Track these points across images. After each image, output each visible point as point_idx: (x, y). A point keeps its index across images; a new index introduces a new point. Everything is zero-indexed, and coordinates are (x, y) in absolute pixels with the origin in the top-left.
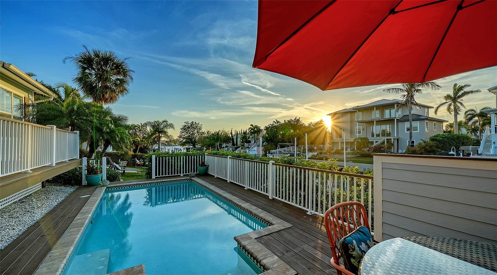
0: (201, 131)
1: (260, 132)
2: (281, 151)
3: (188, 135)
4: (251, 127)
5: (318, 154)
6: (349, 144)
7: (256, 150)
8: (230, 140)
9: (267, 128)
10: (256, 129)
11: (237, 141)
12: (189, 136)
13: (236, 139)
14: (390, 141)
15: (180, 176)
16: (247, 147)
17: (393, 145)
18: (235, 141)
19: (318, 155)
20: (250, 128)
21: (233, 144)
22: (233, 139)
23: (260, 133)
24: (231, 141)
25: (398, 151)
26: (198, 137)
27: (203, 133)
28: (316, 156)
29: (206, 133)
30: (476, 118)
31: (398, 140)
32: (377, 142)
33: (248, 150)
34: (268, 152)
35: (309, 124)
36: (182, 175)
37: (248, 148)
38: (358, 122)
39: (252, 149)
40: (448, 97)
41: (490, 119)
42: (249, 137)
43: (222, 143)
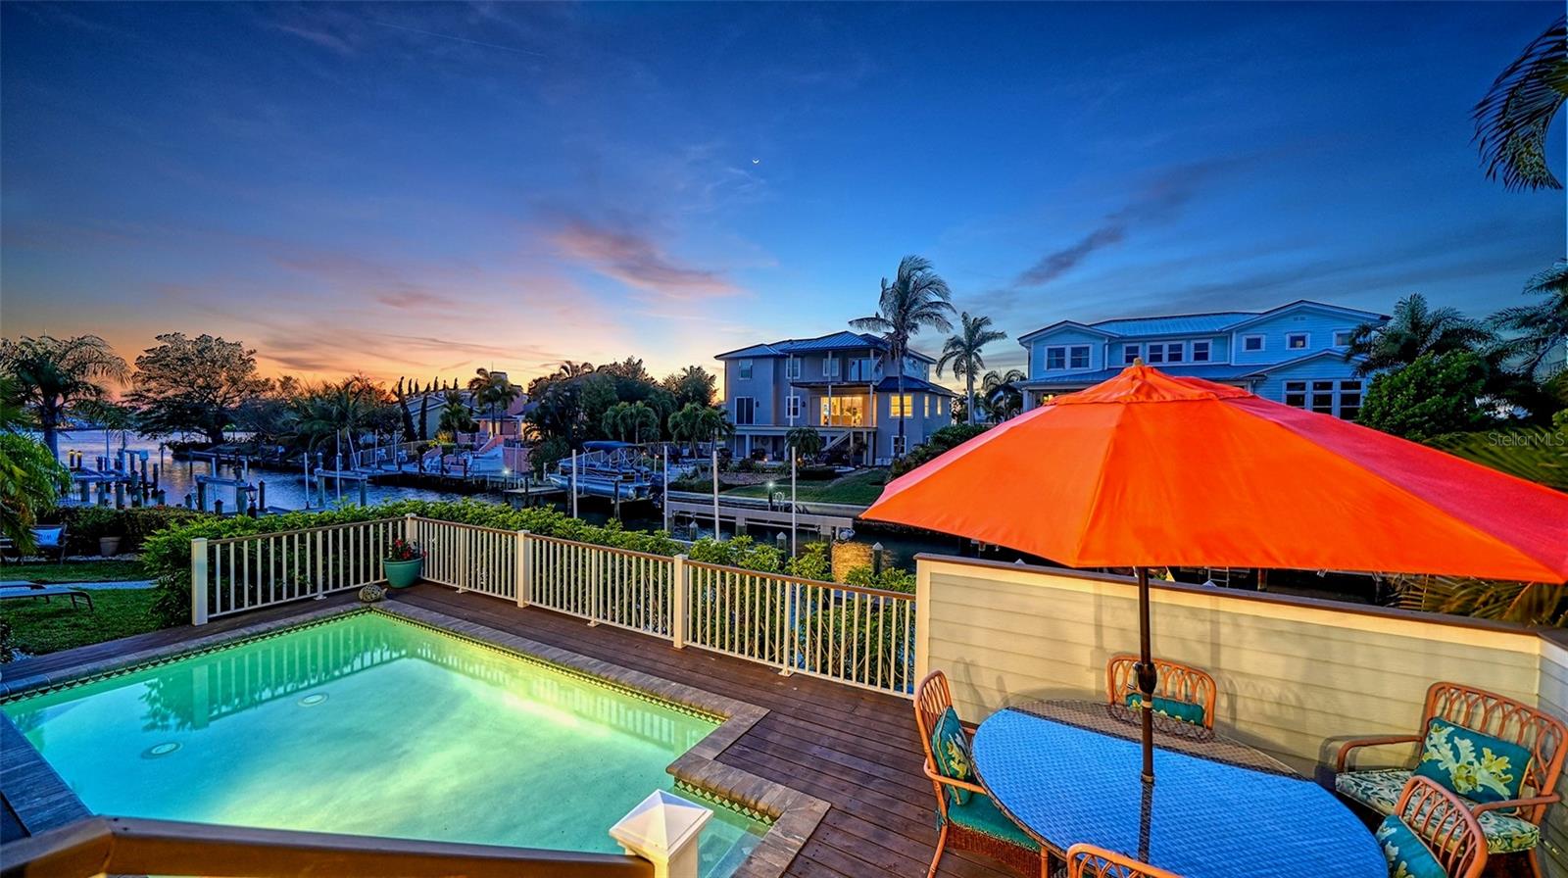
0: (249, 377)
1: (515, 397)
2: (594, 466)
3: (182, 390)
4: (478, 376)
5: (696, 471)
6: (771, 442)
7: (501, 455)
8: (398, 421)
9: (539, 387)
10: (498, 388)
11: (423, 422)
12: (188, 395)
13: (419, 417)
14: (860, 436)
15: (311, 599)
16: (467, 447)
17: (865, 447)
18: (416, 421)
19: (696, 474)
20: (477, 380)
21: (410, 435)
22: (407, 418)
23: (512, 400)
24: (401, 424)
25: (874, 462)
26: (237, 399)
27: (266, 385)
28: (691, 478)
29: (278, 384)
30: (1001, 393)
31: (875, 434)
32: (833, 439)
33: (471, 457)
34: (545, 464)
35: (667, 381)
36: (320, 597)
37: (472, 448)
38: (793, 384)
39: (486, 451)
40: (955, 342)
41: (1021, 397)
42: (471, 411)
43: (363, 430)
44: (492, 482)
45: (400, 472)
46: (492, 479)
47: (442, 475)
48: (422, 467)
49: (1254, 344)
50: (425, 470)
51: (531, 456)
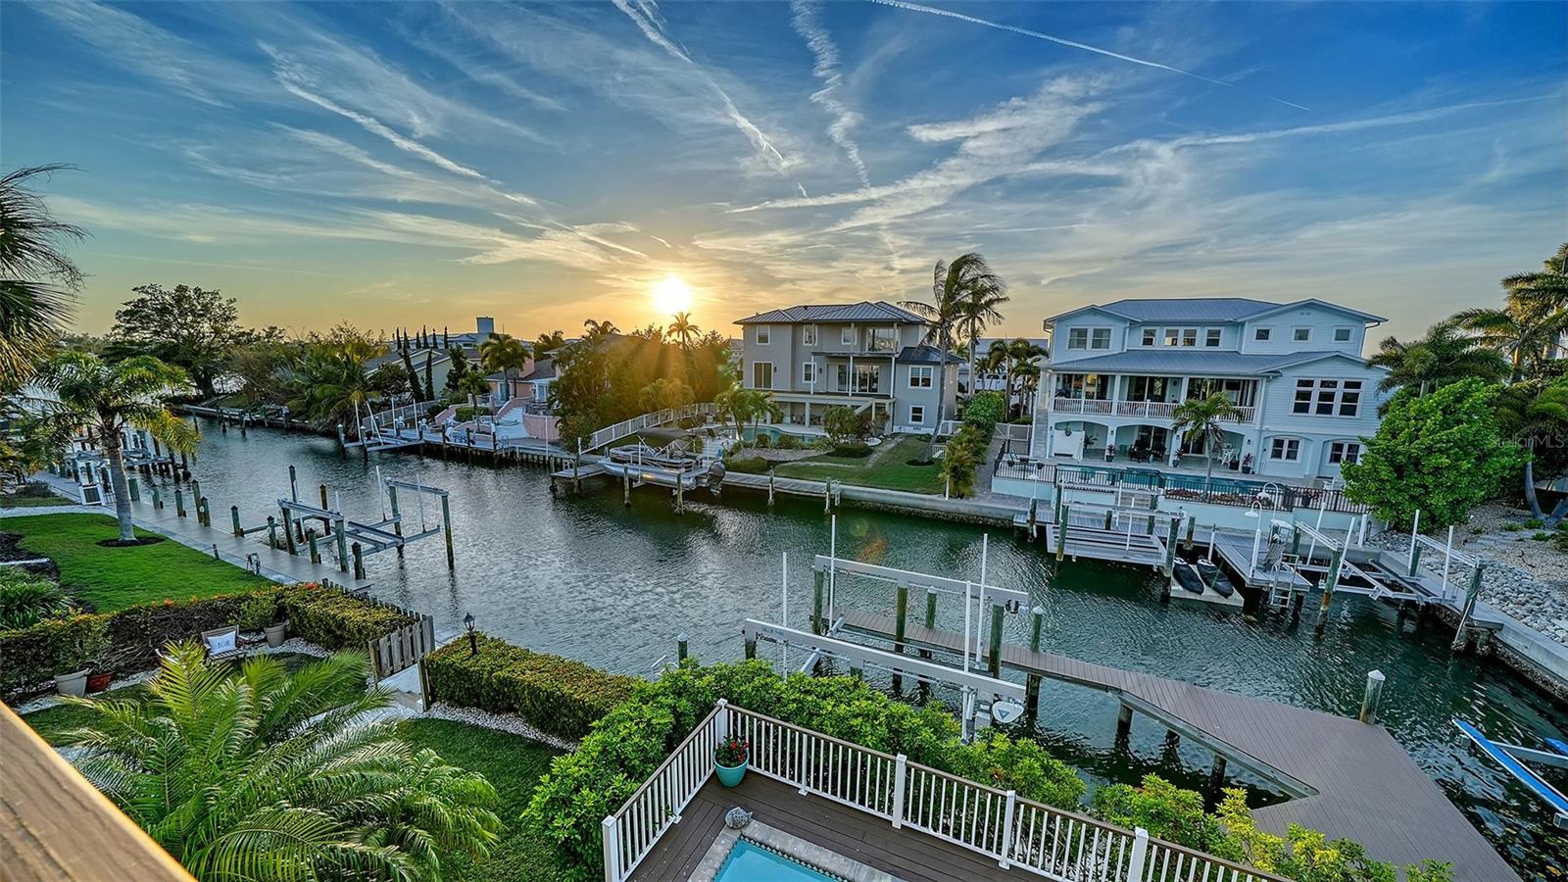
1: (526, 359)
7: (520, 420)
8: (404, 381)
10: (509, 350)
11: (428, 380)
13: (425, 375)
16: (483, 411)
17: (888, 418)
18: (422, 379)
20: (486, 341)
21: (418, 396)
22: (413, 378)
23: (524, 361)
24: (408, 385)
25: (893, 429)
28: (732, 454)
31: (894, 404)
33: (491, 424)
34: (579, 439)
36: (678, 820)
37: (489, 413)
39: (502, 414)
44: (521, 454)
45: (422, 442)
46: (521, 451)
47: (469, 446)
48: (445, 437)
49: (1263, 335)
50: (449, 440)
51: (558, 425)
